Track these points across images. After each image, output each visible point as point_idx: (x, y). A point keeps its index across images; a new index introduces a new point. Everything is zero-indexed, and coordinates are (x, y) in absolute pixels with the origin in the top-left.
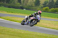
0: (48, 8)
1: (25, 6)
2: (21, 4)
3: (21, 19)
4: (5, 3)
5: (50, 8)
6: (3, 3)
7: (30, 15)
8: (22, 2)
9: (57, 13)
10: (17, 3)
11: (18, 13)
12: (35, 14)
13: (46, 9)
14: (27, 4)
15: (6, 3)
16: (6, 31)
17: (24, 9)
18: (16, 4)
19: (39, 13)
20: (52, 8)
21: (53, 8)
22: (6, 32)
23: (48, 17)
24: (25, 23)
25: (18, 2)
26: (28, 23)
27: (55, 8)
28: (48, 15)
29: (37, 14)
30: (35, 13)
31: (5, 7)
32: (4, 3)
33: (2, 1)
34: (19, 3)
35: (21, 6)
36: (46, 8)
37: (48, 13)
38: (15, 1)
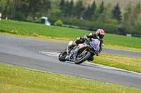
1: (130, 28)
2: (119, 23)
3: (120, 58)
4: (82, 19)
6: (75, 18)
8: (123, 18)
10: (110, 20)
11: (112, 44)
12: (88, 37)
14: (136, 23)
15: (84, 18)
16: (83, 87)
17: (128, 35)
18: (107, 23)
19: (99, 35)
22: (84, 90)
25: (113, 18)
26: (72, 57)
29: (94, 37)
30: (91, 34)
31: (81, 29)
32: (79, 18)
33: (74, 14)
34: (115, 20)
35: (119, 26)
38: (107, 16)
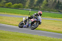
0: (11, 4)
5: (13, 4)
7: (30, 16)
9: (20, 8)
13: (9, 5)
20: (15, 3)
21: (17, 3)
23: (11, 13)
24: (24, 26)
27: (18, 3)
28: (11, 11)
36: (9, 3)
37: (11, 9)
